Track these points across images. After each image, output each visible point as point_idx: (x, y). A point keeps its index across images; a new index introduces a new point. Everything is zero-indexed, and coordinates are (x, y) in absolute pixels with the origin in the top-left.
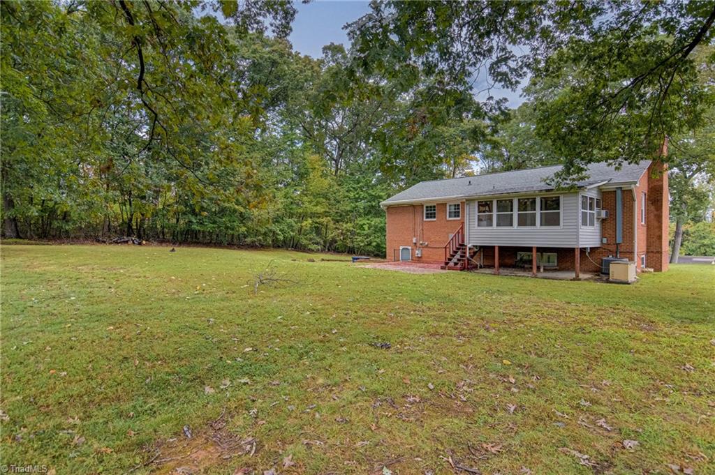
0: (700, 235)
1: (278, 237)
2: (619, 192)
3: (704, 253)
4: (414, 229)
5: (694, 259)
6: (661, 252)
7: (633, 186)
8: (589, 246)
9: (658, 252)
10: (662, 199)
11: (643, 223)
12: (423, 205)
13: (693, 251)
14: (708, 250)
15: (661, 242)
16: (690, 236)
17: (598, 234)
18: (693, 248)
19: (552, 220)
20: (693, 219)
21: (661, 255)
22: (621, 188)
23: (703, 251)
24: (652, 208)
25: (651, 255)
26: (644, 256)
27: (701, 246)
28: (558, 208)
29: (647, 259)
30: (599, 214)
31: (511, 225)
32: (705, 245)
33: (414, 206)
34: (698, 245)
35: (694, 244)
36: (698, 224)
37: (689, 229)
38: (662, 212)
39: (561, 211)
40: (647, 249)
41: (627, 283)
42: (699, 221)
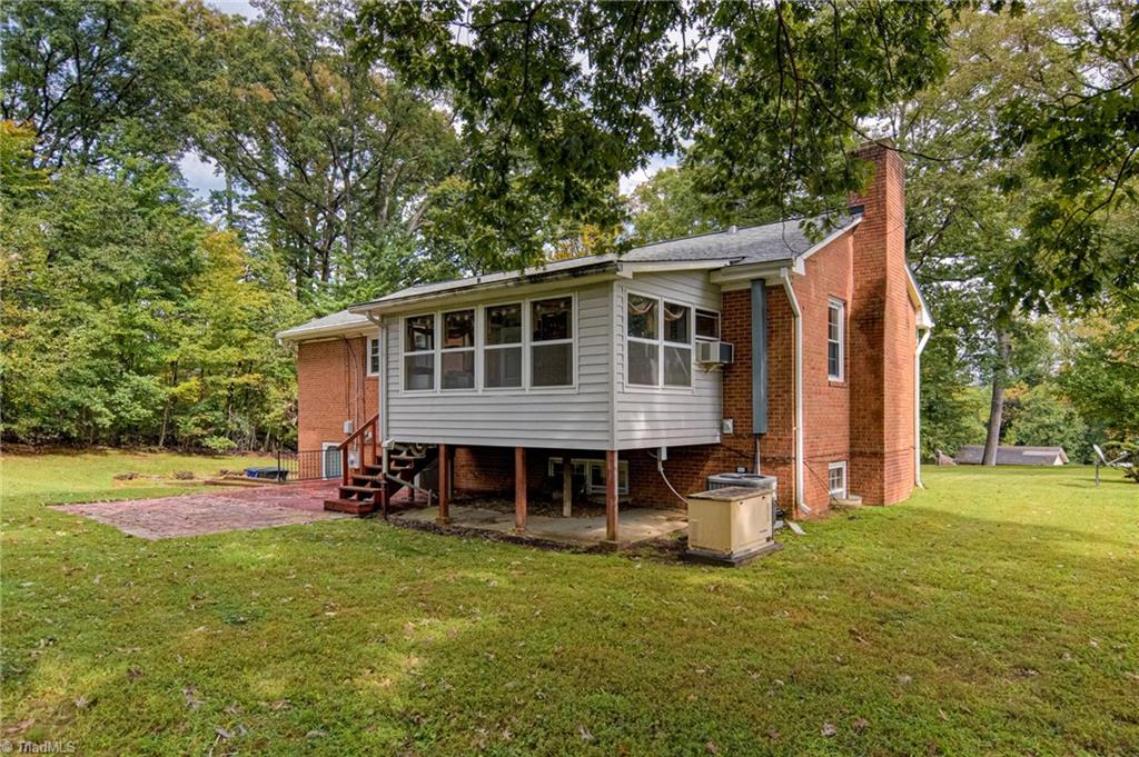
0: (1039, 408)
1: (99, 420)
2: (758, 294)
3: (1046, 440)
4: (348, 397)
5: (1026, 453)
6: (882, 455)
7: (784, 273)
8: (663, 444)
9: (875, 454)
10: (883, 317)
11: (840, 379)
12: (364, 339)
13: (1027, 436)
14: (1051, 434)
15: (881, 427)
16: (1023, 409)
17: (709, 408)
18: (1027, 431)
19: (554, 369)
20: (1027, 380)
21: (883, 462)
22: (762, 280)
23: (1044, 437)
24: (862, 340)
25: (859, 460)
26: (843, 465)
27: (1040, 427)
28: (566, 333)
29: (851, 473)
30: (705, 352)
31: (471, 385)
32: (1047, 426)
33: (347, 341)
34: (1035, 425)
35: (1029, 425)
36: (1035, 389)
37: (1021, 398)
38: (882, 351)
39: (574, 340)
40: (852, 446)
41: (723, 561)
42: (1037, 383)
